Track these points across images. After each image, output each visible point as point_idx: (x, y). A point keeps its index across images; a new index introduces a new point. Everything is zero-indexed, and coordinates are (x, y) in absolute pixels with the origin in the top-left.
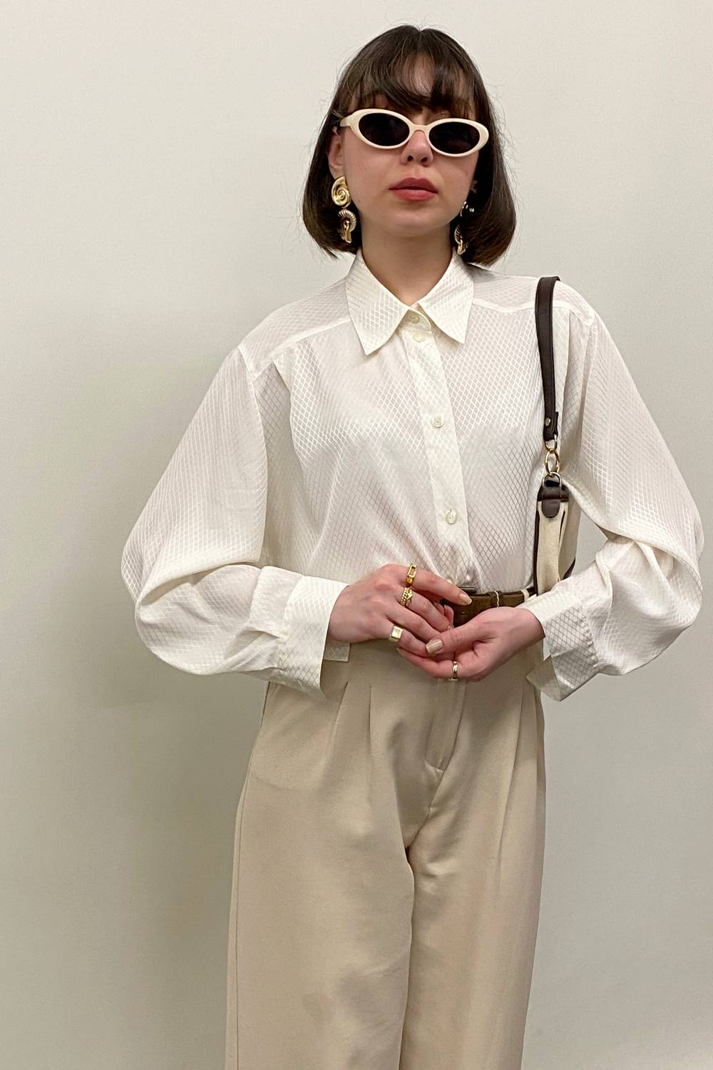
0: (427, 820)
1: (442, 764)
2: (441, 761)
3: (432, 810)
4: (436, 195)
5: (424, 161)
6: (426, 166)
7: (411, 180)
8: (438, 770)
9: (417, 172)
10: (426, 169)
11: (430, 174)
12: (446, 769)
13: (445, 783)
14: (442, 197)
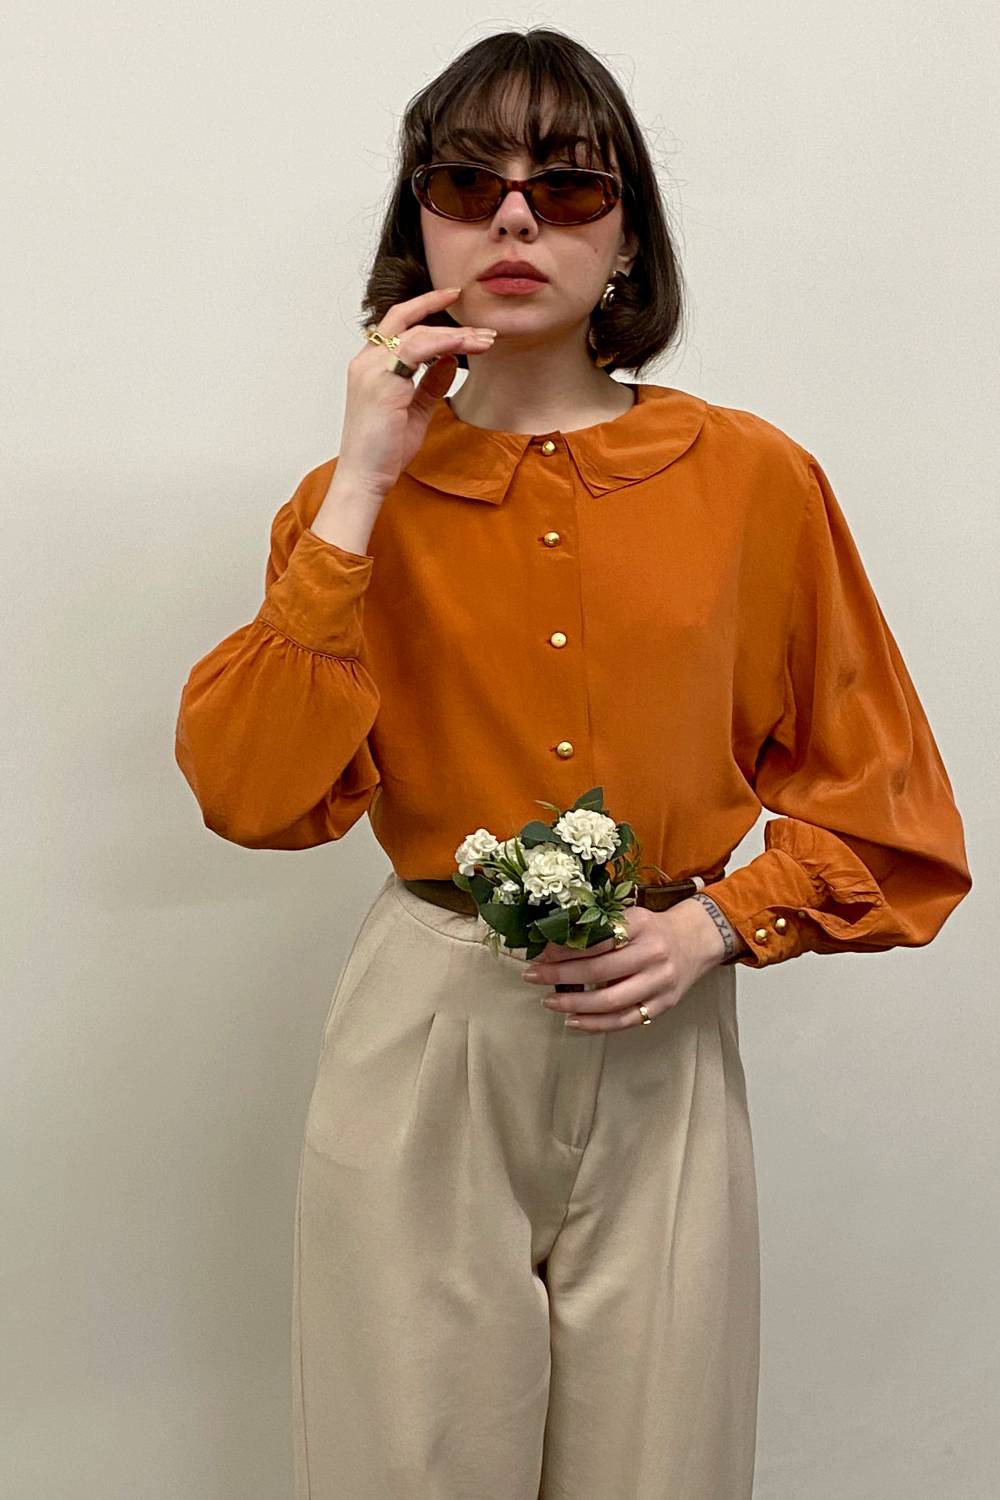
0: (567, 1222)
1: (579, 1139)
2: (575, 1134)
3: (574, 1208)
4: (546, 285)
5: (524, 234)
6: (530, 242)
7: (508, 262)
8: (573, 1149)
9: (515, 253)
10: (528, 246)
11: (534, 254)
12: (585, 1148)
13: (587, 1169)
14: (557, 289)
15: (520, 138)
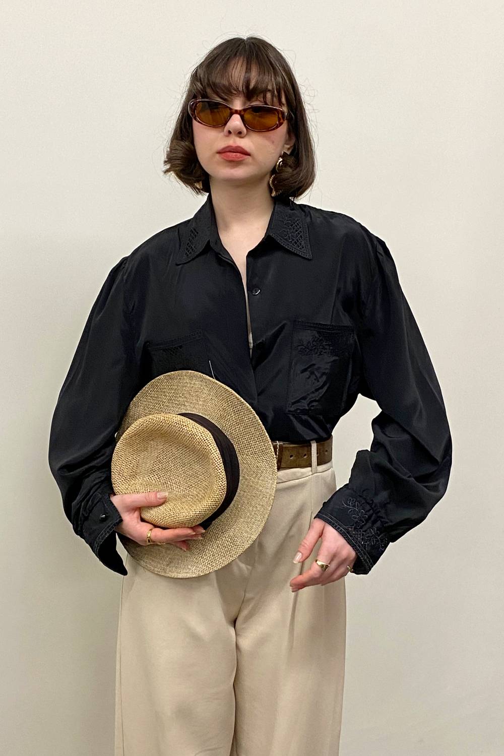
4: (248, 156)
5: (240, 134)
7: (231, 146)
8: (247, 566)
9: (235, 142)
10: (242, 139)
11: (246, 143)
12: (253, 566)
14: (254, 159)
15: (241, 89)
